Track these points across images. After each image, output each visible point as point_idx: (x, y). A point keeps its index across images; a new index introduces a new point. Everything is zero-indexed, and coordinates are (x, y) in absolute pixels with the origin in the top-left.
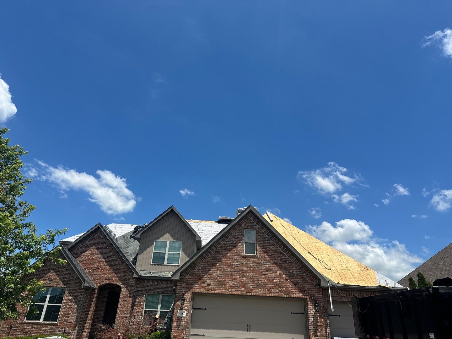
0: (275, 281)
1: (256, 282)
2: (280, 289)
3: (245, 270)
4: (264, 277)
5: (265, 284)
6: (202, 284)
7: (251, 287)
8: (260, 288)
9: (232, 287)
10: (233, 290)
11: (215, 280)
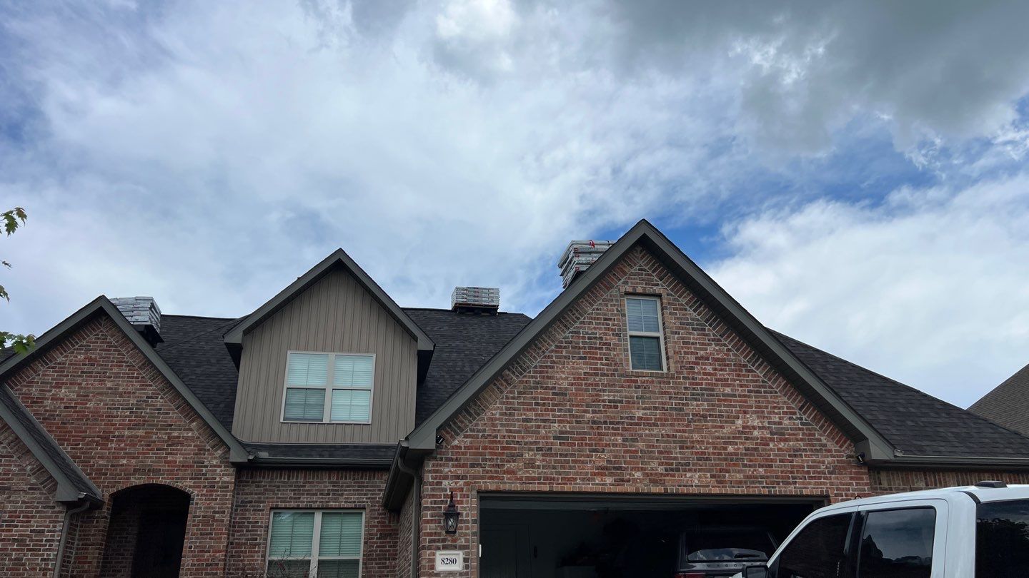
0: (730, 449)
1: (677, 452)
2: (749, 472)
3: (640, 418)
4: (696, 436)
5: (703, 457)
6: (507, 466)
7: (661, 470)
8: (690, 470)
9: (602, 471)
10: (609, 480)
11: (548, 452)
